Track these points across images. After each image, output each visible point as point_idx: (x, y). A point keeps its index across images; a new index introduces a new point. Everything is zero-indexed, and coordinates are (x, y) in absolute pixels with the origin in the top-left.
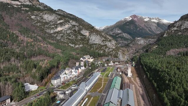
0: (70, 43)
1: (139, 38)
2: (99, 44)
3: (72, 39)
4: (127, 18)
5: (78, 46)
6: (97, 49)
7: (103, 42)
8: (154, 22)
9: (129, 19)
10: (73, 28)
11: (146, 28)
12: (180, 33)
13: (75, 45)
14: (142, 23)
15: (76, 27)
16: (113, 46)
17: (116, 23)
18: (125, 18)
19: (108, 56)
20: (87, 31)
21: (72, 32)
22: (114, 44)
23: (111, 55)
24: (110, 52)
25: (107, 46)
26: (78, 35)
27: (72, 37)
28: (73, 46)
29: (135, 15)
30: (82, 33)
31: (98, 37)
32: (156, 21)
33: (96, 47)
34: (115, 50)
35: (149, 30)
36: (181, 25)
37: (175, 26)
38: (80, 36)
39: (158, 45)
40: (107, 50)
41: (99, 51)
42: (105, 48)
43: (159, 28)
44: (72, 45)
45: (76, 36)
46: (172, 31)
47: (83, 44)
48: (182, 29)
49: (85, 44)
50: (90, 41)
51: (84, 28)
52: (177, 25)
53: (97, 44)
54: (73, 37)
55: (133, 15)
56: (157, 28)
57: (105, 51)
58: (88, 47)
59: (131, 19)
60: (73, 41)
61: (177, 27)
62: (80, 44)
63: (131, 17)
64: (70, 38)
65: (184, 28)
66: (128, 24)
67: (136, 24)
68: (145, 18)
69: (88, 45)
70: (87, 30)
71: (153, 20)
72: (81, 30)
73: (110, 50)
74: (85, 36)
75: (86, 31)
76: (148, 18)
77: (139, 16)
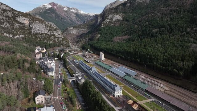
0: (5, 32)
1: (71, 28)
2: (46, 34)
3: (8, 28)
4: (45, 5)
5: (18, 36)
6: (45, 39)
7: (50, 32)
8: (73, 12)
9: (49, 7)
10: (4, 13)
11: (66, 18)
12: (112, 24)
13: (14, 35)
14: (62, 12)
15: (8, 12)
16: (59, 35)
17: (34, 10)
18: (44, 5)
19: (60, 46)
20: (26, 19)
21: (4, 18)
22: (60, 33)
23: (62, 44)
24: (60, 41)
25: (55, 35)
26: (14, 22)
27: (6, 24)
28: (11, 36)
29: (54, 3)
30: (18, 20)
31: (43, 26)
32: (75, 11)
33: (42, 37)
34: (65, 40)
35: (69, 19)
36: (112, 18)
37: (108, 19)
38: (17, 24)
39: (100, 34)
40: (56, 40)
41: (48, 41)
42: (54, 38)
43: (78, 18)
44: (8, 35)
45: (11, 24)
46: (106, 22)
47: (24, 33)
48: (113, 21)
49: (27, 34)
50: (33, 30)
51: (20, 14)
52: (109, 18)
53: (43, 34)
54: (8, 25)
55: (52, 3)
56: (76, 18)
57: (54, 41)
58: (32, 37)
59: (50, 7)
60: (9, 30)
61: (110, 19)
62: (21, 34)
63: (50, 5)
64: (4, 26)
65: (114, 20)
66: (48, 12)
67: (57, 13)
68: (64, 7)
69: (32, 35)
70: (26, 17)
71: (71, 10)
72: (17, 16)
73: (60, 39)
74: (23, 24)
75: (24, 18)
76: (67, 7)
77: (58, 5)
